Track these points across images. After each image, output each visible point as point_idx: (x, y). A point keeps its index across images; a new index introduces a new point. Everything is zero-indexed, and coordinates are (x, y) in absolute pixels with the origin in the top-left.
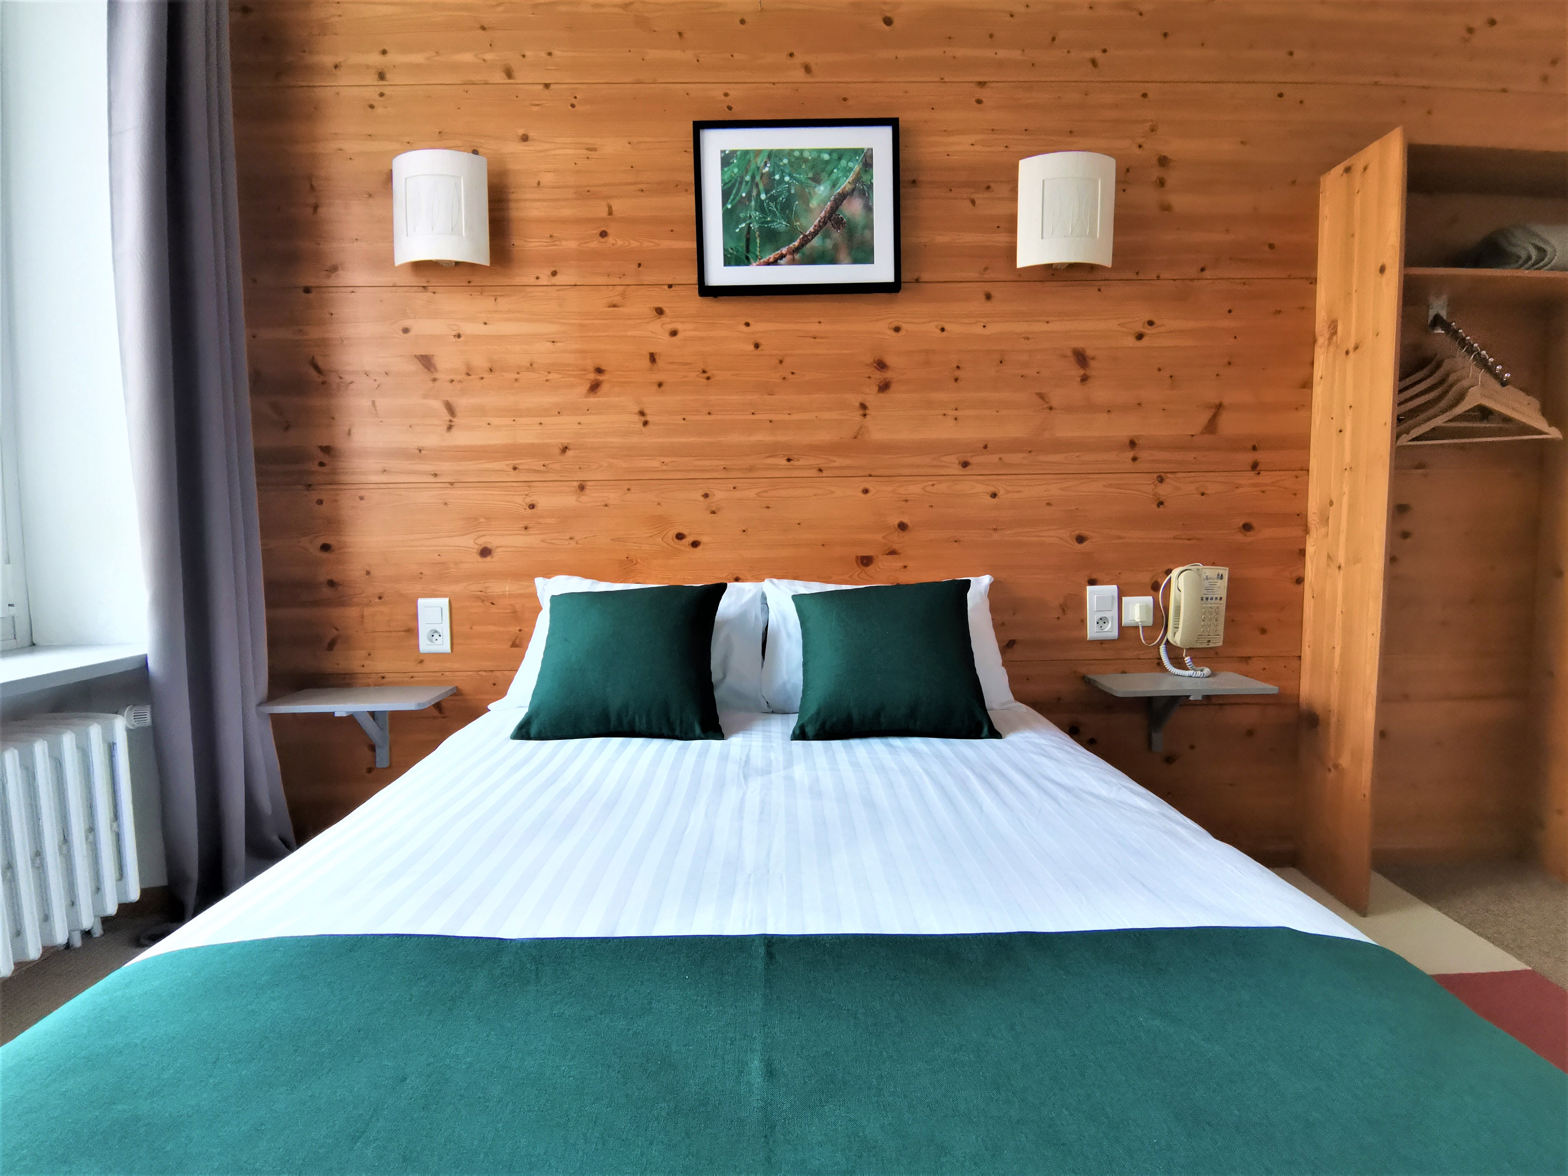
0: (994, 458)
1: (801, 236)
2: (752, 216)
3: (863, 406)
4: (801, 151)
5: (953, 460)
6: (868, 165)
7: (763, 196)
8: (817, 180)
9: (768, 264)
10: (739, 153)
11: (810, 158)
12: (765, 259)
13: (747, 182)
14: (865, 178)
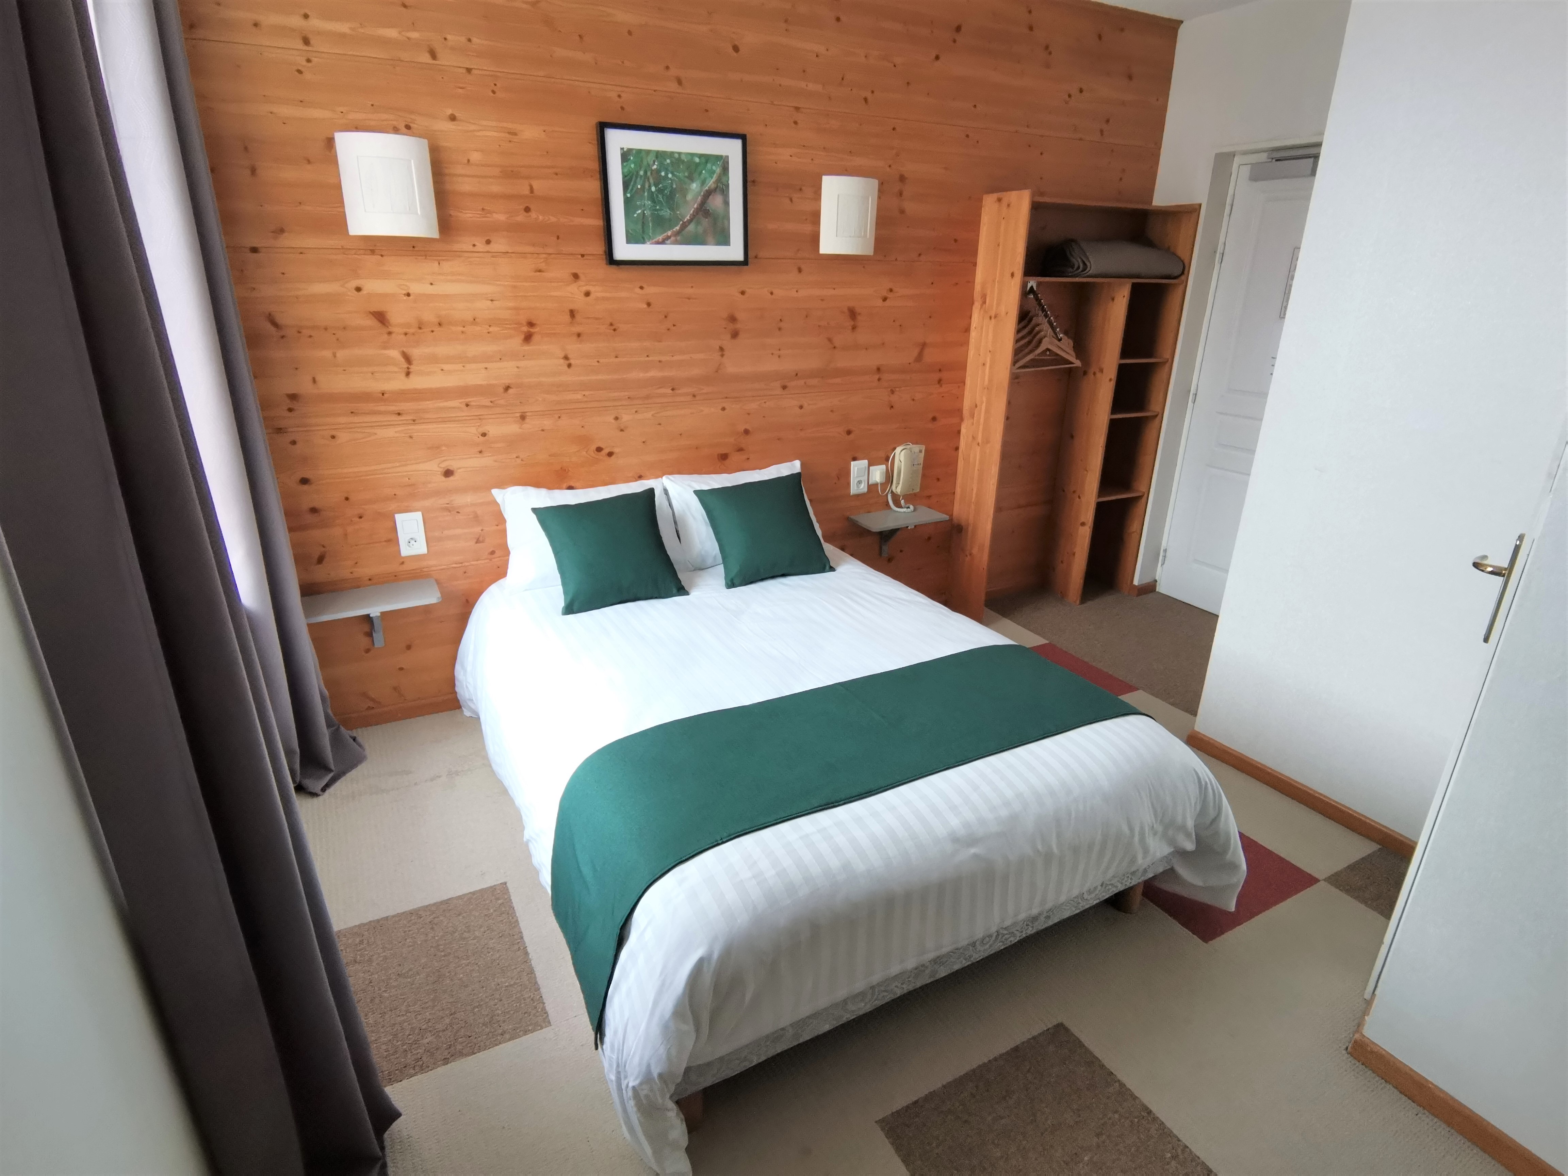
0: (802, 382)
1: (681, 223)
2: (646, 205)
3: (721, 349)
4: (680, 154)
5: (777, 384)
6: (725, 169)
7: (653, 189)
8: (691, 178)
9: (658, 243)
10: (634, 152)
11: (686, 160)
12: (656, 240)
13: (641, 176)
14: (724, 179)
